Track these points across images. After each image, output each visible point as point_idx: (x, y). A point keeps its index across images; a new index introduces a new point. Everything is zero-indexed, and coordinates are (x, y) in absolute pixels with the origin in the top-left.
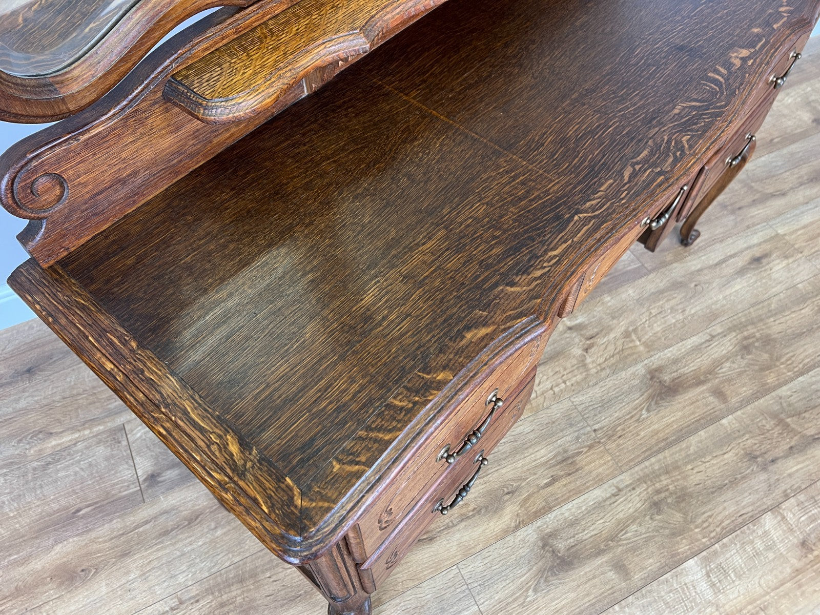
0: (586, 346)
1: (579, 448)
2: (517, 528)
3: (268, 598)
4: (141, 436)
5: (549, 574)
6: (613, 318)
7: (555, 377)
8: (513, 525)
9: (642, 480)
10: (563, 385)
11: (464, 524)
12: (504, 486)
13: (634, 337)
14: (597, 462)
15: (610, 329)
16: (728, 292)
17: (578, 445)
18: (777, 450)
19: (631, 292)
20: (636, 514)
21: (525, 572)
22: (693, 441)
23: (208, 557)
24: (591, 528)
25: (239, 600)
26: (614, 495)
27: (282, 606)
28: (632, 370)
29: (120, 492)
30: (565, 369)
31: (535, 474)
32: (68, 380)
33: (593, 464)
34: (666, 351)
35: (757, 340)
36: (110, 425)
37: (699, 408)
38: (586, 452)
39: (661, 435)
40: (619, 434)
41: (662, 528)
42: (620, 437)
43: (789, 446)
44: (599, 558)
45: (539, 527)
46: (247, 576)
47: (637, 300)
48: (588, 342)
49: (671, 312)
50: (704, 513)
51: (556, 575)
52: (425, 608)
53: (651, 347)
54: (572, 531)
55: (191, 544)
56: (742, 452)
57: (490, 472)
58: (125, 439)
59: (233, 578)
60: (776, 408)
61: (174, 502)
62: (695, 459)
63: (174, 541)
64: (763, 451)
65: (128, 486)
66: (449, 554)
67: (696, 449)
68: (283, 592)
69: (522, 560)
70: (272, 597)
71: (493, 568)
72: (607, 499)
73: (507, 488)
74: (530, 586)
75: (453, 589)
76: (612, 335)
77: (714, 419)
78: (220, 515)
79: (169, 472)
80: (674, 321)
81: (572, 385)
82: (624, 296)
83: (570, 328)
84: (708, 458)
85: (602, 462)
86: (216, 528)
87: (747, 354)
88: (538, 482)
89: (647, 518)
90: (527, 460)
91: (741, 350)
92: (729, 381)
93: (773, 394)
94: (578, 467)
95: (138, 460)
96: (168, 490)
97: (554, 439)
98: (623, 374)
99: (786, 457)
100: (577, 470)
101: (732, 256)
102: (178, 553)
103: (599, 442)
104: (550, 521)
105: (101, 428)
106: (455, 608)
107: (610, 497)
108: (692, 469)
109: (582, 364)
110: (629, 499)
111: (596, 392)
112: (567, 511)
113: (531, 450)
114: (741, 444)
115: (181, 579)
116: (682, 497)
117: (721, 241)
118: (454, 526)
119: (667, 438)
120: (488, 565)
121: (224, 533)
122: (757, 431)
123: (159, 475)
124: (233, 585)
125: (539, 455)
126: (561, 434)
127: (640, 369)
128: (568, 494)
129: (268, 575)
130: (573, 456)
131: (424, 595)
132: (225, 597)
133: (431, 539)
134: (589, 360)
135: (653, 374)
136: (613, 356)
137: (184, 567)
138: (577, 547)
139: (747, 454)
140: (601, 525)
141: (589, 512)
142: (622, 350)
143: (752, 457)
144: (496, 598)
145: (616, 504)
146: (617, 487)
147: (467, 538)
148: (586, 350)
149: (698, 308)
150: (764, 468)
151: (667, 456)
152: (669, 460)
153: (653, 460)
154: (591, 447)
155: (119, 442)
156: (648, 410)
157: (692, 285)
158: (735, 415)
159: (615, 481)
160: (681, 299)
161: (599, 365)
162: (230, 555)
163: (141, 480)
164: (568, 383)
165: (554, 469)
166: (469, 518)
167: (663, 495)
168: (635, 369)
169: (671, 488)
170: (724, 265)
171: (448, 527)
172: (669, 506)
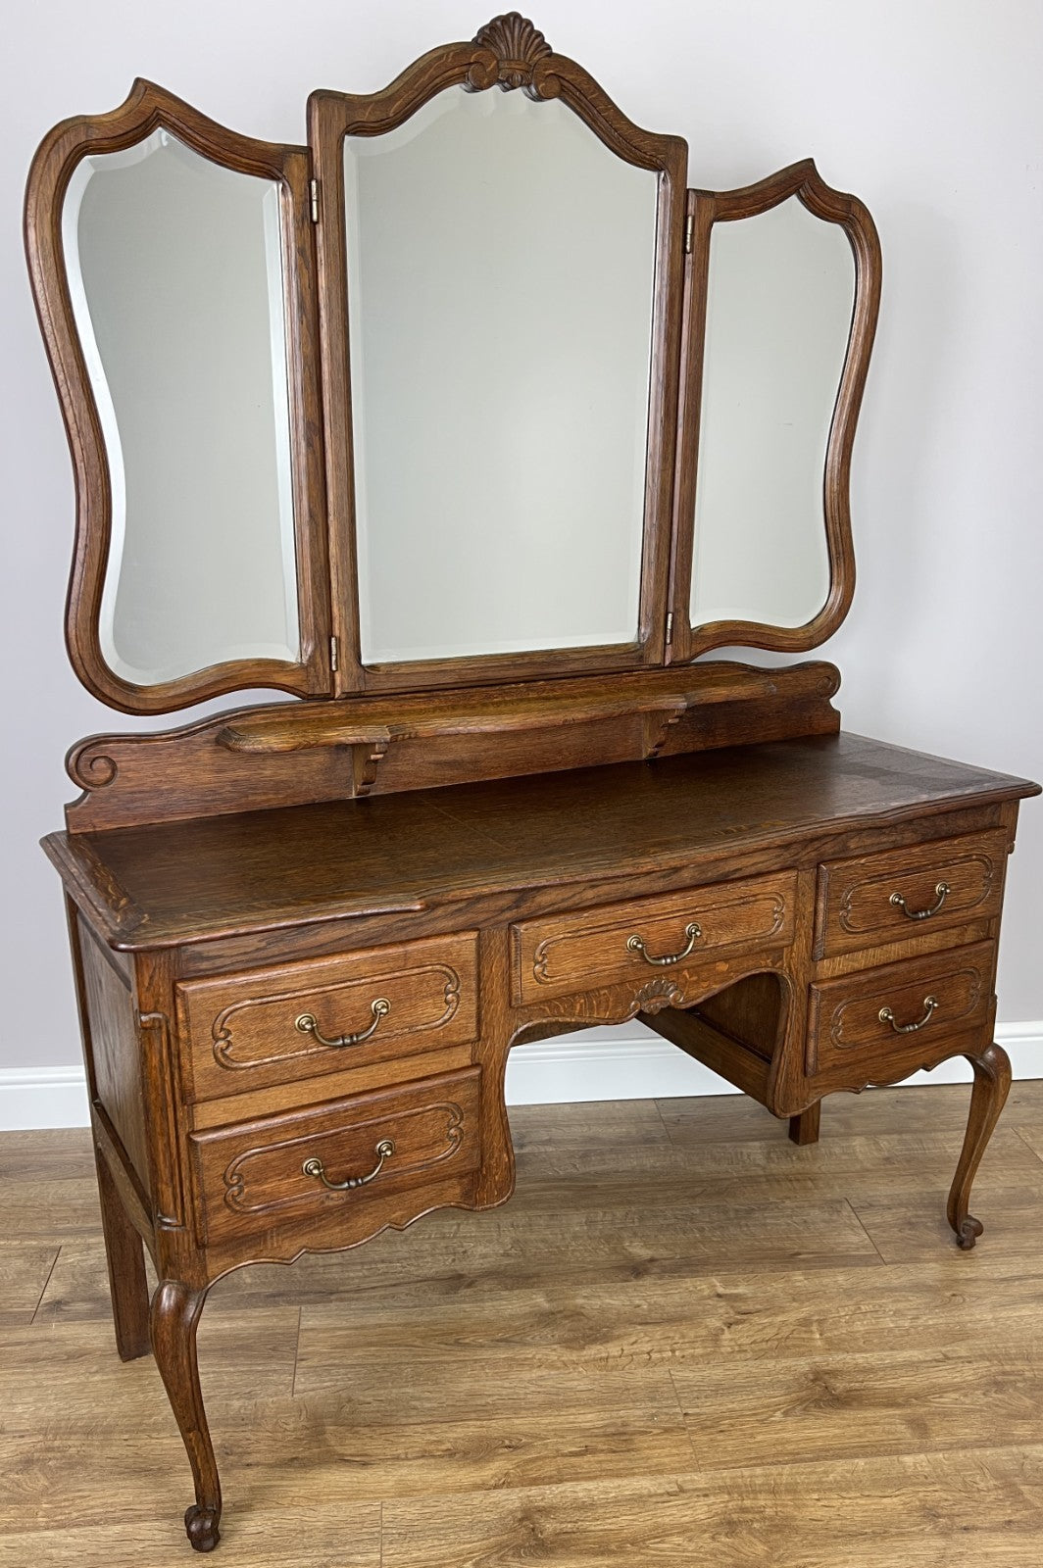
0: (732, 1320)
1: (648, 1427)
2: (496, 1487)
3: (109, 1460)
4: (73, 1262)
5: (511, 1553)
6: (794, 1300)
7: (662, 1342)
8: (493, 1482)
9: (726, 1489)
10: (670, 1354)
11: (421, 1461)
12: (506, 1438)
13: (814, 1328)
14: (666, 1450)
15: (782, 1310)
16: (1004, 1314)
17: (650, 1423)
18: (982, 1517)
19: (841, 1279)
20: (692, 1526)
21: (476, 1539)
22: (840, 1468)
23: (66, 1398)
24: (610, 1521)
25: (73, 1450)
26: (669, 1494)
27: (120, 1473)
28: (785, 1363)
29: (11, 1307)
30: (683, 1337)
31: (563, 1437)
32: (31, 1190)
33: (659, 1451)
34: (857, 1355)
35: (1025, 1380)
36: (46, 1243)
37: (873, 1432)
38: (658, 1434)
39: (790, 1447)
40: (722, 1428)
41: (724, 1553)
42: (721, 1431)
43: (1007, 1519)
44: (600, 1558)
45: (529, 1496)
46: (99, 1430)
47: (845, 1290)
48: (739, 1317)
49: (894, 1315)
50: (807, 1556)
51: (520, 1557)
52: (306, 1534)
53: (833, 1346)
54: (577, 1515)
55: (55, 1379)
56: (918, 1503)
57: (497, 1416)
58: (53, 1260)
59: (80, 1427)
60: (1011, 1466)
61: (65, 1333)
62: (831, 1490)
63: (38, 1370)
64: (955, 1512)
65: (24, 1304)
66: (379, 1487)
67: (839, 1478)
68: (133, 1460)
69: (480, 1525)
70: (114, 1461)
71: (431, 1521)
72: (656, 1495)
73: (511, 1441)
74: (474, 1557)
75: (359, 1526)
76: (780, 1318)
77: (895, 1451)
78: (109, 1362)
79: (81, 1304)
80: (892, 1325)
81: (683, 1357)
82: (826, 1281)
83: (719, 1296)
84: (852, 1495)
85: (674, 1451)
86: (97, 1372)
87: (996, 1392)
88: (560, 1447)
89: (706, 1535)
90: (560, 1419)
91: (988, 1384)
92: (945, 1415)
93: (1014, 1449)
94: (634, 1447)
95: (53, 1283)
96: (66, 1320)
97: (616, 1407)
98: (771, 1364)
99: (993, 1530)
100: (628, 1451)
101: (1034, 1276)
102: (34, 1384)
103: (684, 1429)
104: (551, 1493)
105: (34, 1243)
106: (347, 1547)
107: (662, 1495)
108: (818, 1500)
109: (715, 1337)
110: (690, 1505)
111: (716, 1373)
112: (581, 1490)
113: (573, 1410)
114: (921, 1494)
115: (19, 1409)
116: (780, 1527)
117: (1028, 1256)
118: (407, 1459)
119: (798, 1454)
120: (428, 1516)
121: (102, 1381)
122: (960, 1486)
123: (67, 1303)
124: (75, 1434)
125: (581, 1418)
126: (631, 1405)
127: (803, 1365)
128: (599, 1473)
129: (126, 1437)
130: (634, 1433)
131: (315, 1519)
132: (57, 1443)
133: (365, 1464)
134: (727, 1335)
135: (818, 1376)
136: (767, 1341)
137: (31, 1399)
138: (573, 1536)
139: (924, 1508)
140: (627, 1522)
141: (617, 1502)
142: (787, 1338)
143: (930, 1513)
144: (414, 1555)
145: (666, 1504)
146: (679, 1486)
147: (417, 1477)
148: (729, 1325)
149: (941, 1321)
150: (945, 1533)
151: (786, 1473)
152: (784, 1479)
153: (759, 1471)
154: (666, 1430)
155: (45, 1261)
156: (786, 1414)
157: (948, 1294)
158: (931, 1456)
159: (680, 1478)
160: (920, 1304)
161: (739, 1345)
162: (94, 1404)
163: (42, 1302)
164: (677, 1353)
165: (595, 1439)
166: (434, 1456)
167: (750, 1516)
168: (794, 1363)
169: (769, 1512)
170: (1017, 1283)
171: (398, 1458)
172: (751, 1531)
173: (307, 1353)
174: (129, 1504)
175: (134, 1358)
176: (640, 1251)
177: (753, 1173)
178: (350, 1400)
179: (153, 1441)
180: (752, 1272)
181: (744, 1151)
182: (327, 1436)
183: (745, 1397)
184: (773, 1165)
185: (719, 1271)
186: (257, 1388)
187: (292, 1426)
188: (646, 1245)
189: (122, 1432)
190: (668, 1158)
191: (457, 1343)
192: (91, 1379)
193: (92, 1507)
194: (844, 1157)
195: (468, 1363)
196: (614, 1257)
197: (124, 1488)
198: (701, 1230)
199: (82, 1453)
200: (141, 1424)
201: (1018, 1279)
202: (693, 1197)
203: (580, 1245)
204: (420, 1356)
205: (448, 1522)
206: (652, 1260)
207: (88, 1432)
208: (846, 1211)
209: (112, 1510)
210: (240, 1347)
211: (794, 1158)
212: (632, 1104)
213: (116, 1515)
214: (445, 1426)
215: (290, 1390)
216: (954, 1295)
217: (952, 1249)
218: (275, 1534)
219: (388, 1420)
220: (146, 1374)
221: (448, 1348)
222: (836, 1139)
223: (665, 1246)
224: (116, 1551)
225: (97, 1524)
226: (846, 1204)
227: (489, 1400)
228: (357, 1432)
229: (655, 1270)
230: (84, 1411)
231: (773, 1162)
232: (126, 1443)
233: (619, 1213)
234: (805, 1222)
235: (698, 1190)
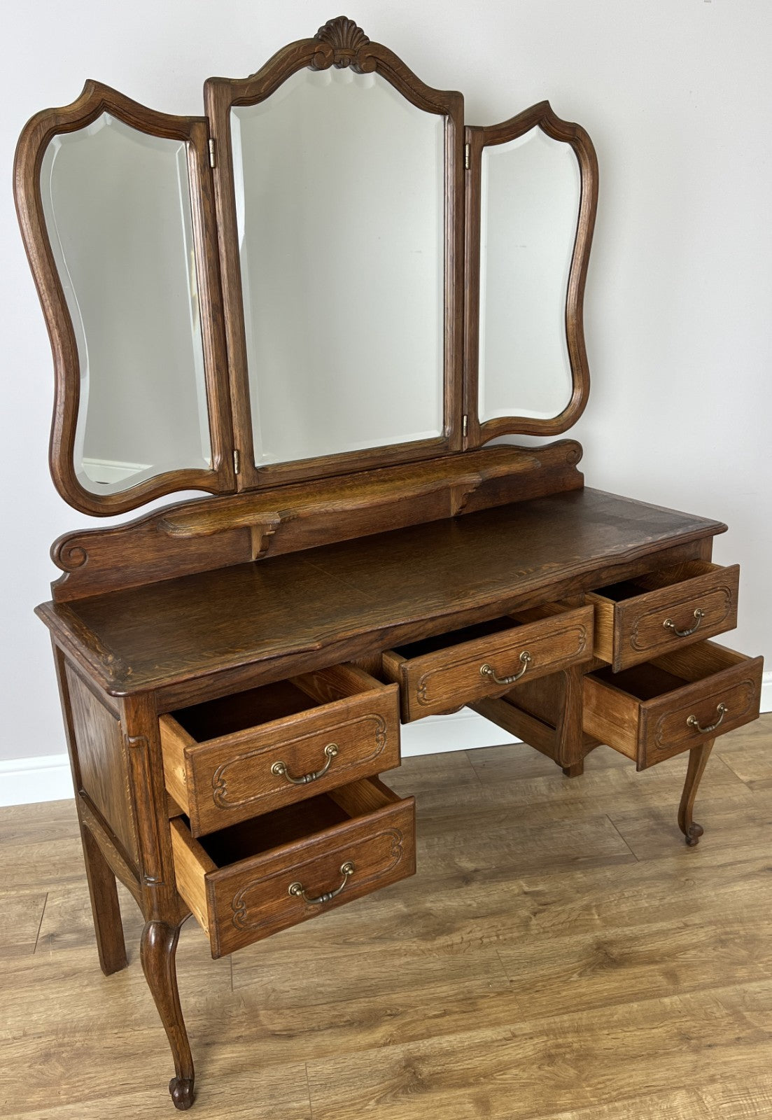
0: (536, 910)
1: (486, 992)
2: (385, 1045)
3: (106, 1049)
4: (59, 904)
5: (401, 1091)
6: (578, 892)
7: (490, 930)
8: (382, 1042)
9: (542, 1033)
10: (496, 938)
11: (330, 1031)
12: (388, 1009)
13: (594, 911)
14: (500, 1008)
15: (571, 900)
16: (722, 891)
17: (487, 990)
18: (720, 1037)
19: (608, 874)
20: (524, 1060)
21: (375, 1083)
22: (621, 1011)
23: (68, 1006)
24: (467, 1062)
25: (78, 1045)
26: (506, 1039)
27: (116, 1058)
28: (579, 937)
29: (17, 942)
30: (504, 925)
31: (427, 1005)
32: (19, 852)
33: (495, 1009)
34: (625, 929)
35: (740, 937)
36: (36, 891)
37: (641, 983)
38: (493, 997)
39: (585, 999)
40: (537, 989)
41: (547, 1078)
42: (537, 991)
43: (736, 1036)
44: (463, 1089)
45: (408, 1050)
46: (96, 1028)
47: (612, 882)
48: (540, 907)
49: (648, 898)
50: (604, 1075)
51: (407, 1093)
52: (255, 1091)
53: (608, 923)
54: (443, 1060)
55: (58, 992)
56: (676, 1031)
57: (380, 994)
58: (43, 904)
59: (81, 1027)
60: (736, 999)
61: (60, 958)
62: (616, 1027)
63: (44, 987)
64: (702, 1034)
65: (26, 939)
66: (303, 1052)
67: (621, 1018)
68: (123, 1048)
69: (377, 1073)
70: (110, 1049)
71: (342, 1073)
72: (497, 1041)
73: (391, 1011)
74: (375, 1097)
75: (291, 1081)
76: (570, 906)
77: (656, 994)
78: (96, 977)
79: (68, 935)
80: (647, 905)
81: (505, 940)
82: (599, 876)
83: (526, 893)
84: (631, 1029)
85: (506, 1008)
86: (87, 985)
87: (721, 947)
88: (426, 1012)
89: (535, 1066)
90: (424, 992)
91: (716, 942)
92: (688, 966)
93: (738, 987)
94: (477, 1007)
95: (45, 921)
96: (60, 948)
97: (462, 980)
98: (566, 940)
99: (728, 1044)
100: (474, 1011)
101: (740, 862)
102: (42, 997)
103: (511, 992)
104: (424, 1046)
105: (28, 892)
106: (285, 1098)
107: (501, 1040)
108: (608, 1034)
109: (526, 924)
110: (522, 1046)
111: (529, 950)
112: (446, 1042)
113: (433, 985)
114: (678, 1024)
115: (35, 1017)
116: (584, 1056)
117: (735, 848)
118: (320, 1030)
119: (591, 1003)
120: (339, 1070)
121: (93, 991)
122: (703, 1016)
123: (58, 935)
124: (79, 1032)
125: (439, 990)
126: (473, 977)
127: (588, 938)
128: (455, 1029)
129: (116, 1031)
130: (477, 998)
131: (259, 1080)
132: (66, 1040)
133: (291, 1037)
134: (534, 922)
135: (600, 946)
136: (562, 923)
137: (42, 1009)
138: (442, 1075)
139: (680, 1034)
140: (479, 1062)
141: (470, 1048)
142: (576, 920)
143: (685, 1037)
144: (333, 1099)
145: (504, 1047)
146: (513, 1033)
147: (328, 1043)
148: (535, 914)
149: (681, 899)
150: (696, 1050)
151: (584, 1017)
152: (584, 1022)
153: (566, 1017)
154: (499, 994)
155: (37, 905)
156: (580, 975)
157: (683, 879)
158: (682, 997)
159: (512, 1027)
160: (665, 888)
161: (543, 928)
162: (89, 1009)
163: (40, 936)
164: (501, 937)
165: (450, 1004)
166: (338, 1027)
167: (563, 1050)
168: (582, 938)
169: (576, 1046)
170: (729, 868)
171: (313, 1030)
172: (565, 1061)
173: (239, 958)
174: (126, 1080)
175: (113, 973)
176: (467, 865)
177: (540, 801)
178: (274, 990)
179: (136, 1033)
180: (547, 874)
181: (532, 784)
182: (261, 1018)
183: (551, 965)
184: (553, 794)
185: (523, 875)
186: (206, 987)
187: (235, 1012)
188: (471, 860)
189: (112, 1028)
190: (479, 794)
191: (345, 942)
192: (85, 991)
193: (98, 1085)
194: (602, 784)
195: (354, 956)
196: (449, 871)
197: (119, 1068)
198: (508, 846)
199: (85, 1045)
200: (125, 1021)
201: (729, 865)
202: (500, 822)
203: (424, 864)
204: (319, 954)
205: (354, 1073)
206: (476, 871)
207: (88, 1030)
208: (608, 824)
209: (114, 1085)
210: (189, 958)
211: (568, 788)
212: (449, 755)
213: (117, 1089)
214: (343, 1004)
215: (230, 986)
216: (687, 880)
217: (683, 847)
218: (233, 1093)
219: (303, 1003)
220: (123, 983)
221: (338, 946)
222: (595, 771)
223: (484, 859)
224: (120, 1115)
225: (104, 1096)
226: (607, 819)
227: (373, 982)
228: (281, 1014)
229: (479, 878)
230: (82, 1015)
231: (554, 792)
232: (116, 1036)
233: (449, 838)
234: (580, 834)
235: (503, 816)
